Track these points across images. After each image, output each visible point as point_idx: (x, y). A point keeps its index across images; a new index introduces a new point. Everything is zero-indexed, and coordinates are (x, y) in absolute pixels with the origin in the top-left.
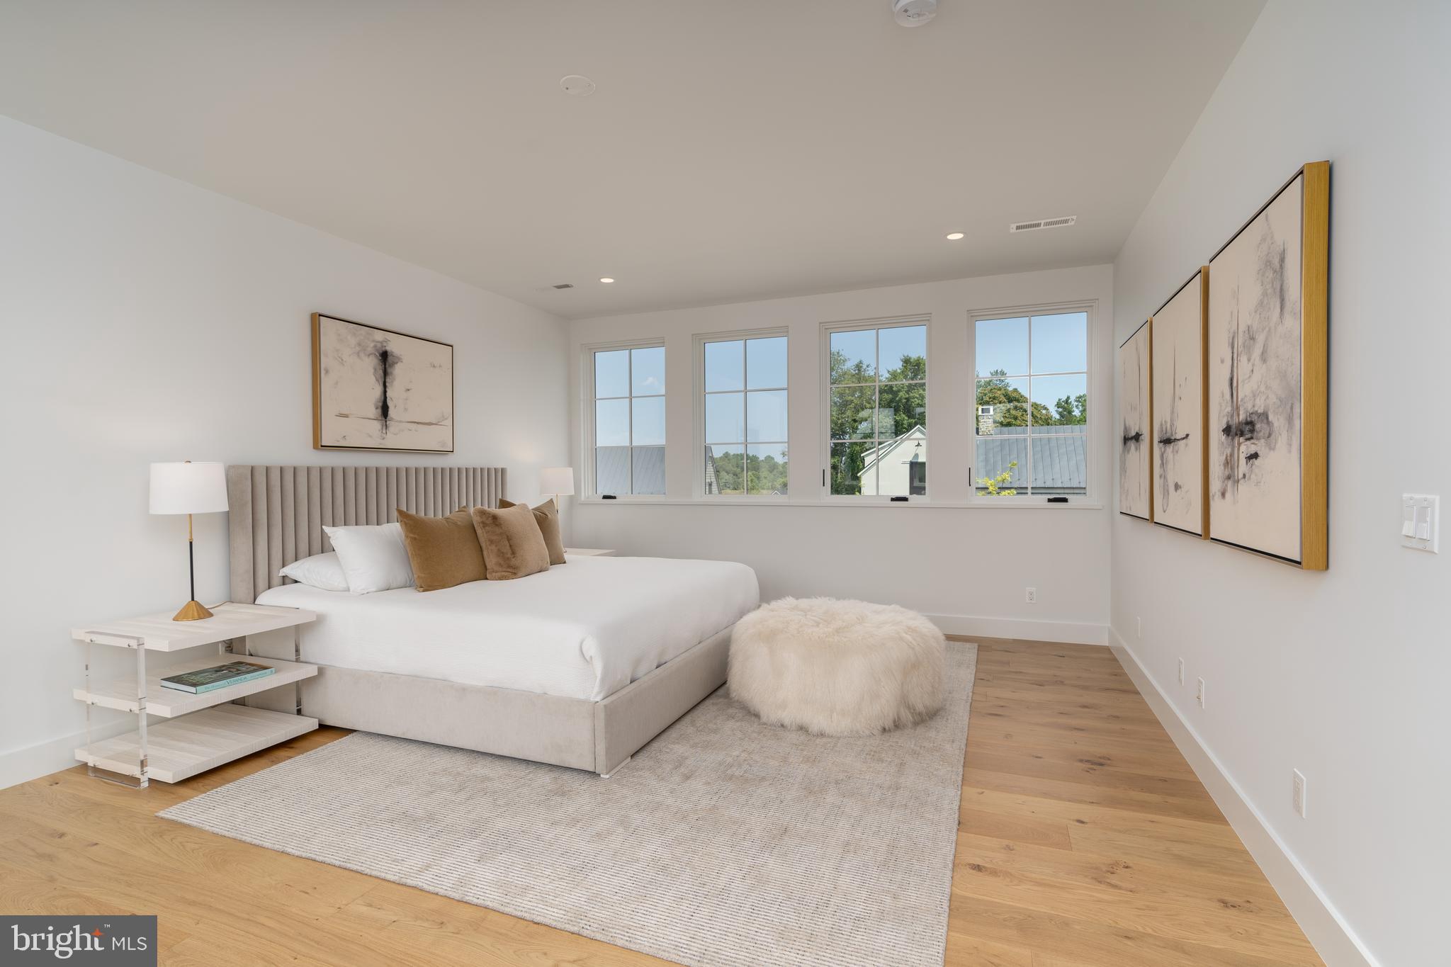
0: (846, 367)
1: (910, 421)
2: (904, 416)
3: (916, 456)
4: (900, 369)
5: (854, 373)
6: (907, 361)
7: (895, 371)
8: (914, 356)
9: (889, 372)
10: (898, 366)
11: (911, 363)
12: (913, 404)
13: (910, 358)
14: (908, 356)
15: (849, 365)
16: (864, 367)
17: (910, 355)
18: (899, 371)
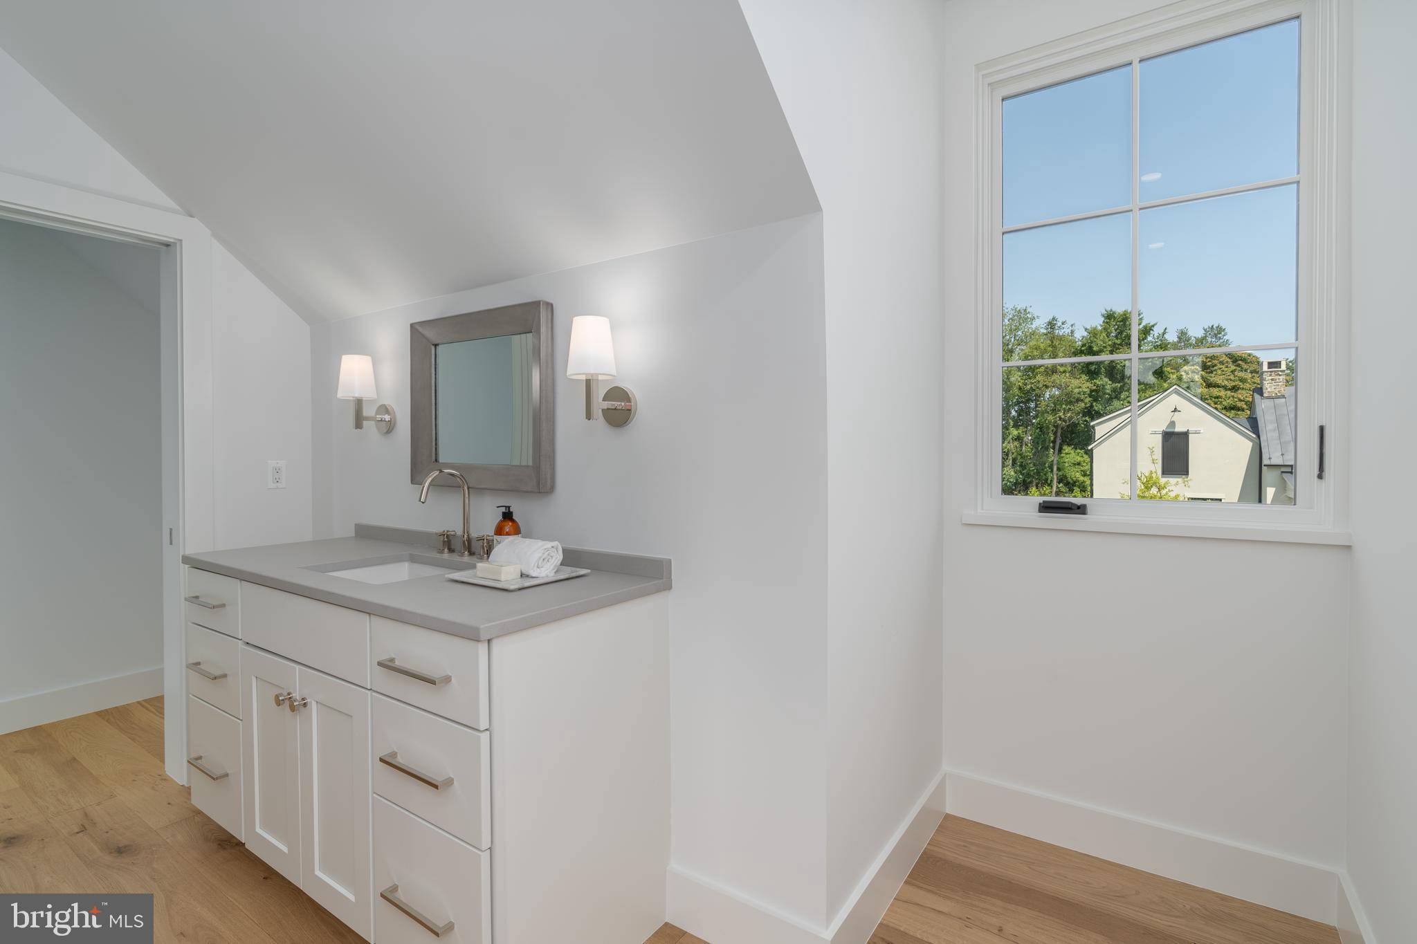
0: (1034, 326)
1: (1114, 385)
2: (1106, 380)
3: (1172, 424)
4: (1101, 326)
5: (1045, 331)
6: (1109, 316)
7: (1095, 329)
8: (1119, 310)
9: (1086, 329)
10: (1098, 322)
11: (1115, 318)
12: (1118, 366)
13: (1114, 313)
14: (1111, 310)
15: (1040, 324)
16: (1059, 324)
17: (1114, 310)
18: (1100, 328)
